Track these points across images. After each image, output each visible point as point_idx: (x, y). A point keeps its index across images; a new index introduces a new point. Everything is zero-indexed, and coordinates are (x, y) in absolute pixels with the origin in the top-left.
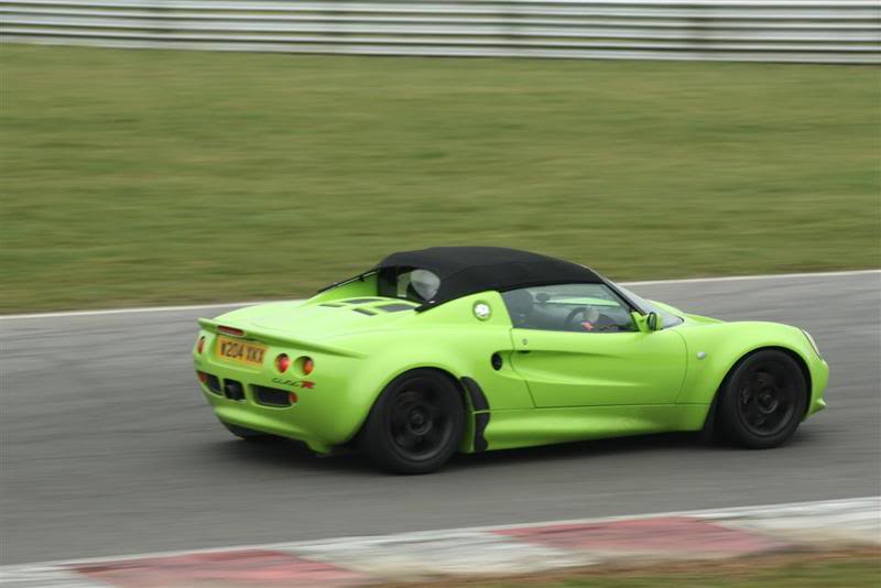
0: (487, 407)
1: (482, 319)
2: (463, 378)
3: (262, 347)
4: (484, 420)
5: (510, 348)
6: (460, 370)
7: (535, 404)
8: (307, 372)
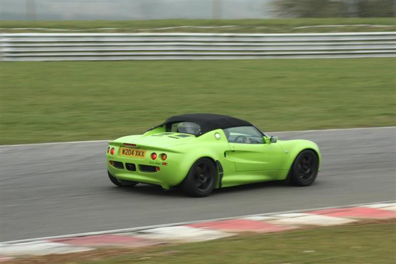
0: (223, 171)
1: (218, 139)
2: (217, 161)
3: (143, 150)
4: (222, 176)
5: (229, 149)
6: (216, 158)
7: (236, 170)
8: (164, 160)
